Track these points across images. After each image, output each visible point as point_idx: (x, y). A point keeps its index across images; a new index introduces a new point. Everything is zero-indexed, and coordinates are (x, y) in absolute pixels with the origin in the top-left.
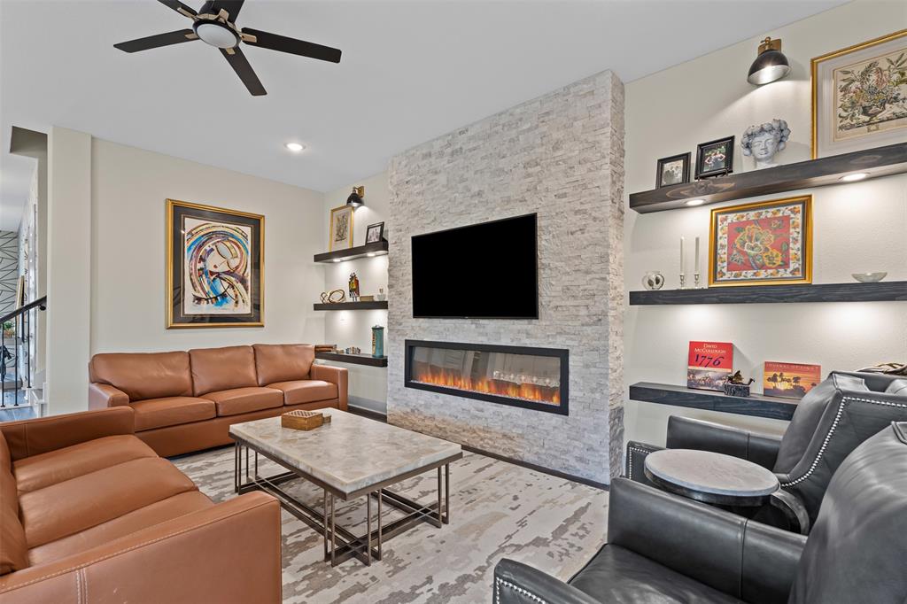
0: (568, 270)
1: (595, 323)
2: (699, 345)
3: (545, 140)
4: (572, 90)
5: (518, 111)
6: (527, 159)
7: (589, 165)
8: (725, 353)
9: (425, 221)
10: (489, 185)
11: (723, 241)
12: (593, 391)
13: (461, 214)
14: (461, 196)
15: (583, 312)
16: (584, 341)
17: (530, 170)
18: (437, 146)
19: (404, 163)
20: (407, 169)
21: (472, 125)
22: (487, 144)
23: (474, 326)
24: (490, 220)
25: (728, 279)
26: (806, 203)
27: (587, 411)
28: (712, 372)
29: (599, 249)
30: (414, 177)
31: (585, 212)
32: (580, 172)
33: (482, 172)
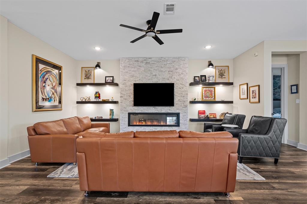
0: (179, 96)
1: (185, 107)
2: (200, 111)
3: (174, 67)
4: (180, 58)
5: (167, 58)
6: (169, 70)
7: (184, 75)
8: (204, 112)
9: (136, 79)
10: (158, 74)
11: (203, 93)
12: (185, 121)
13: (149, 79)
14: (149, 75)
15: (183, 105)
16: (183, 111)
17: (170, 73)
18: (140, 60)
19: (127, 61)
20: (128, 63)
21: (153, 58)
22: (158, 64)
23: (154, 108)
24: (159, 83)
25: (205, 99)
26: (215, 88)
27: (183, 125)
28: (203, 115)
29: (186, 92)
30: (131, 66)
31: (183, 84)
32: (182, 76)
33: (156, 70)
